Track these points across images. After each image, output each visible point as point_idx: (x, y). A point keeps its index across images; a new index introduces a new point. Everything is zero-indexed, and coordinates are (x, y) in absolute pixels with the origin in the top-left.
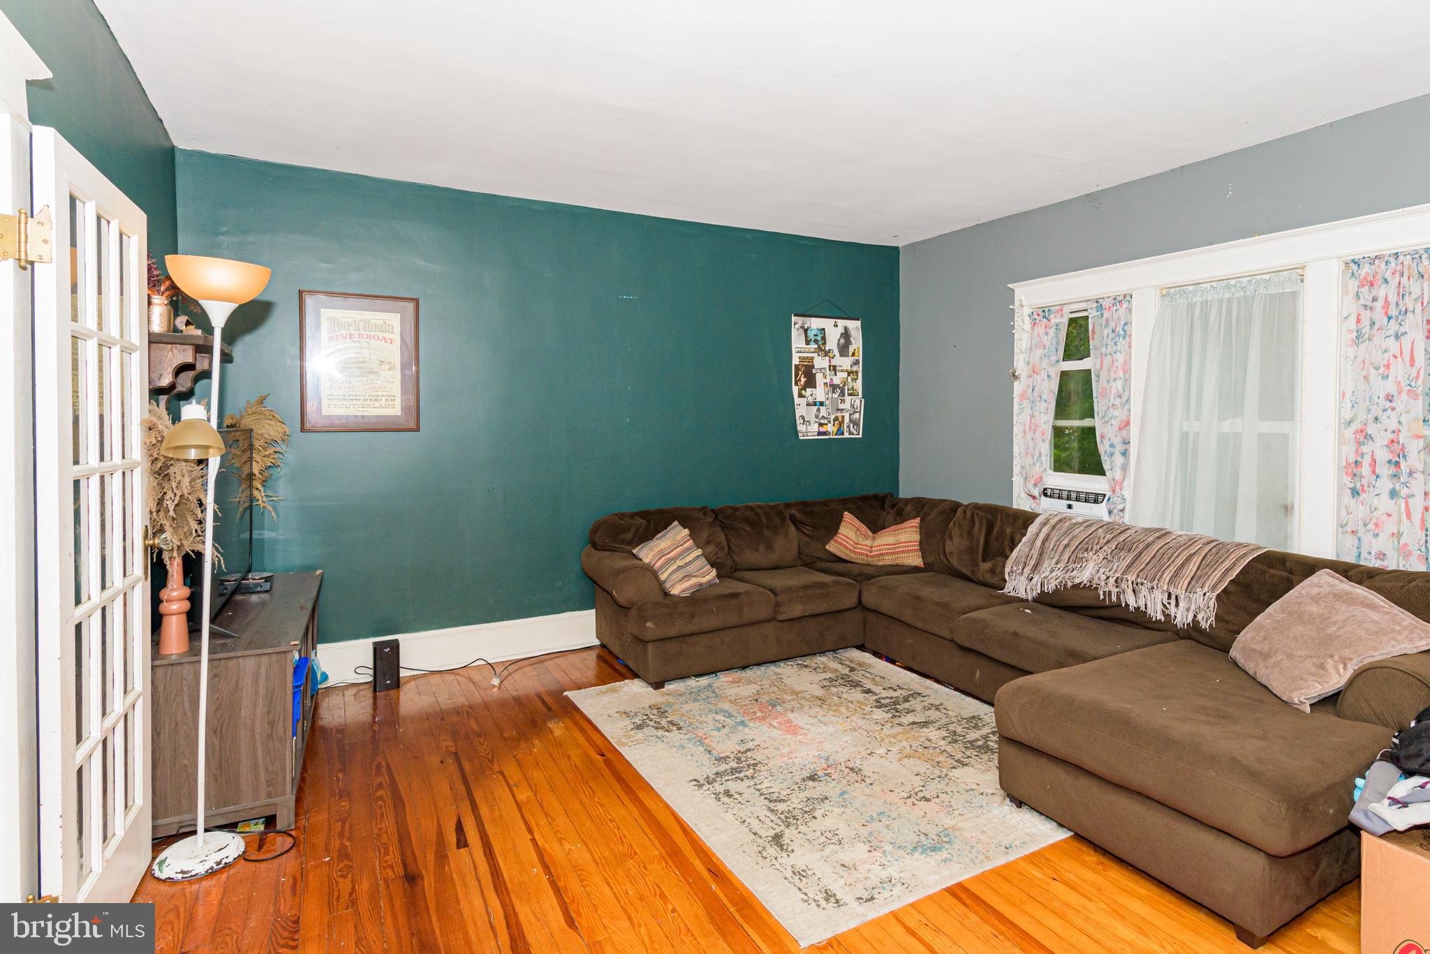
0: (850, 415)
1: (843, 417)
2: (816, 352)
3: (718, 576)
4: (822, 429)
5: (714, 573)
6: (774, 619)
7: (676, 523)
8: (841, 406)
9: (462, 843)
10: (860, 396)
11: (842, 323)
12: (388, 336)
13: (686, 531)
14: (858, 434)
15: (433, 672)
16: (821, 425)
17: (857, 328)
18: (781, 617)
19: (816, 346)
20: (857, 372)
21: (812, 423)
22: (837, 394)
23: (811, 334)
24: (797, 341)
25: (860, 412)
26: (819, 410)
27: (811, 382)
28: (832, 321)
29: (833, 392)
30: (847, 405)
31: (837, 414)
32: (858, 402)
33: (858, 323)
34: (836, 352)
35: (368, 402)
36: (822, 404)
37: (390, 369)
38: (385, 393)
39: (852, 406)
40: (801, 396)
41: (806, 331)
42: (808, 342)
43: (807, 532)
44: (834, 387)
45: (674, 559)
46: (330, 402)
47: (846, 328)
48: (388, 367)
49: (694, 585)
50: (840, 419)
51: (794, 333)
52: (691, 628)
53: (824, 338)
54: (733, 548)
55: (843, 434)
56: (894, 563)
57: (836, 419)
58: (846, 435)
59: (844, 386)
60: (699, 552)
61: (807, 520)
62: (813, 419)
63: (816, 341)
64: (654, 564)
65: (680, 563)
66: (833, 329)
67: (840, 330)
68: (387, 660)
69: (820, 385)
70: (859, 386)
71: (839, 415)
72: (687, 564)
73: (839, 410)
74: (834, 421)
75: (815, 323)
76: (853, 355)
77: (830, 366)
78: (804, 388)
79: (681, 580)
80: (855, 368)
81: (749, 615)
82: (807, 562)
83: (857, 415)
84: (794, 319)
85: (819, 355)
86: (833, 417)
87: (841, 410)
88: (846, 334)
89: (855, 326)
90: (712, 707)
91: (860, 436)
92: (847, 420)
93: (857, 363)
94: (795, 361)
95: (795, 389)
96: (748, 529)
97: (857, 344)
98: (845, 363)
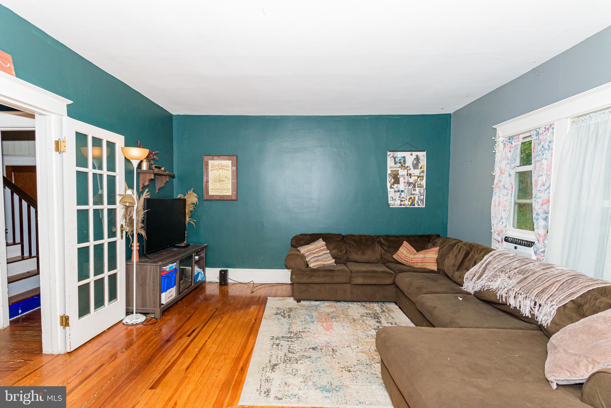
0: (419, 197)
1: (415, 198)
2: (400, 168)
3: (335, 262)
4: (402, 203)
5: (334, 260)
6: (350, 283)
7: (321, 239)
8: (413, 192)
9: (189, 336)
10: (425, 187)
11: (415, 154)
12: (228, 168)
13: (324, 243)
14: (423, 205)
15: (240, 283)
16: (402, 201)
17: (424, 155)
18: (352, 283)
19: (400, 165)
20: (423, 176)
21: (397, 200)
22: (412, 187)
23: (397, 160)
24: (390, 163)
25: (424, 195)
26: (401, 194)
27: (397, 181)
28: (410, 153)
29: (409, 186)
30: (417, 192)
31: (411, 196)
32: (422, 190)
33: (425, 153)
34: (412, 167)
35: (222, 191)
36: (402, 191)
37: (228, 180)
38: (227, 188)
39: (420, 192)
40: (391, 188)
41: (395, 158)
42: (395, 163)
43: (385, 249)
44: (409, 184)
45: (314, 253)
46: (212, 191)
47: (417, 156)
48: (227, 179)
49: (320, 265)
50: (413, 199)
51: (389, 159)
52: (310, 281)
53: (405, 161)
54: (348, 252)
55: (414, 205)
56: (423, 267)
57: (410, 198)
58: (416, 206)
59: (415, 183)
60: (328, 251)
61: (386, 244)
62: (398, 198)
63: (400, 163)
64: (305, 254)
65: (315, 255)
66: (410, 157)
67: (414, 156)
68: (223, 276)
69: (402, 183)
70: (424, 183)
71: (412, 196)
72: (319, 256)
73: (412, 194)
74: (409, 199)
75: (400, 155)
76: (421, 168)
77: (407, 174)
78: (393, 184)
79: (314, 262)
80: (422, 175)
81: (336, 280)
82: (384, 262)
83: (422, 197)
84: (388, 153)
85: (401, 169)
86: (408, 197)
87: (414, 194)
88: (417, 159)
89: (422, 155)
90: (309, 313)
91: (424, 207)
92: (417, 199)
93: (423, 172)
94: (389, 172)
95: (389, 185)
96: (355, 244)
97: (423, 162)
98: (417, 172)
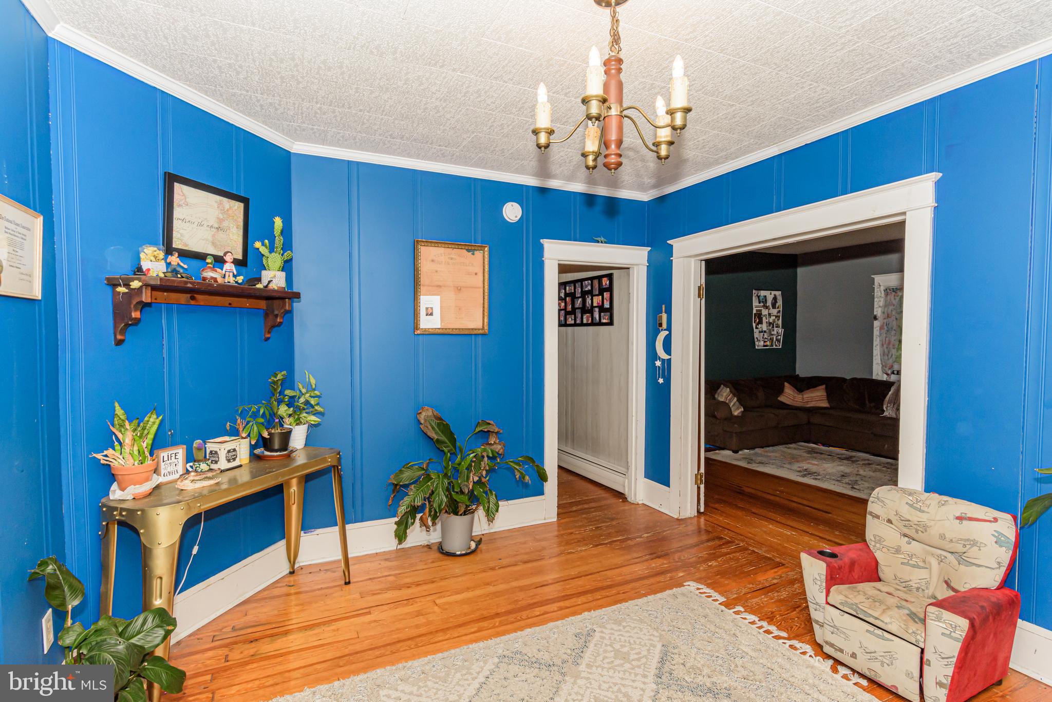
0: (777, 337)
2: (762, 307)
4: (765, 344)
7: (722, 386)
8: (773, 333)
10: (781, 328)
11: (773, 293)
13: (728, 389)
14: (780, 346)
16: (765, 342)
19: (763, 304)
20: (779, 316)
21: (761, 341)
23: (761, 298)
24: (755, 303)
25: (781, 335)
26: (764, 335)
27: (761, 322)
28: (769, 292)
29: (770, 326)
30: (775, 332)
32: (780, 331)
34: (771, 307)
36: (765, 332)
39: (777, 332)
40: (756, 328)
41: (759, 297)
42: (760, 303)
43: (768, 392)
44: (770, 323)
47: (775, 295)
50: (773, 339)
51: (754, 298)
53: (766, 300)
57: (771, 339)
58: (774, 347)
59: (774, 323)
61: (767, 386)
62: (761, 339)
63: (763, 302)
66: (769, 295)
67: (772, 296)
69: (764, 323)
70: (780, 322)
71: (772, 337)
75: (763, 293)
76: (778, 308)
78: (758, 324)
80: (779, 314)
83: (779, 337)
84: (754, 291)
85: (764, 309)
86: (769, 338)
87: (773, 335)
88: (775, 299)
92: (775, 339)
93: (779, 312)
94: (754, 312)
95: (754, 325)
97: (780, 303)
98: (774, 312)
